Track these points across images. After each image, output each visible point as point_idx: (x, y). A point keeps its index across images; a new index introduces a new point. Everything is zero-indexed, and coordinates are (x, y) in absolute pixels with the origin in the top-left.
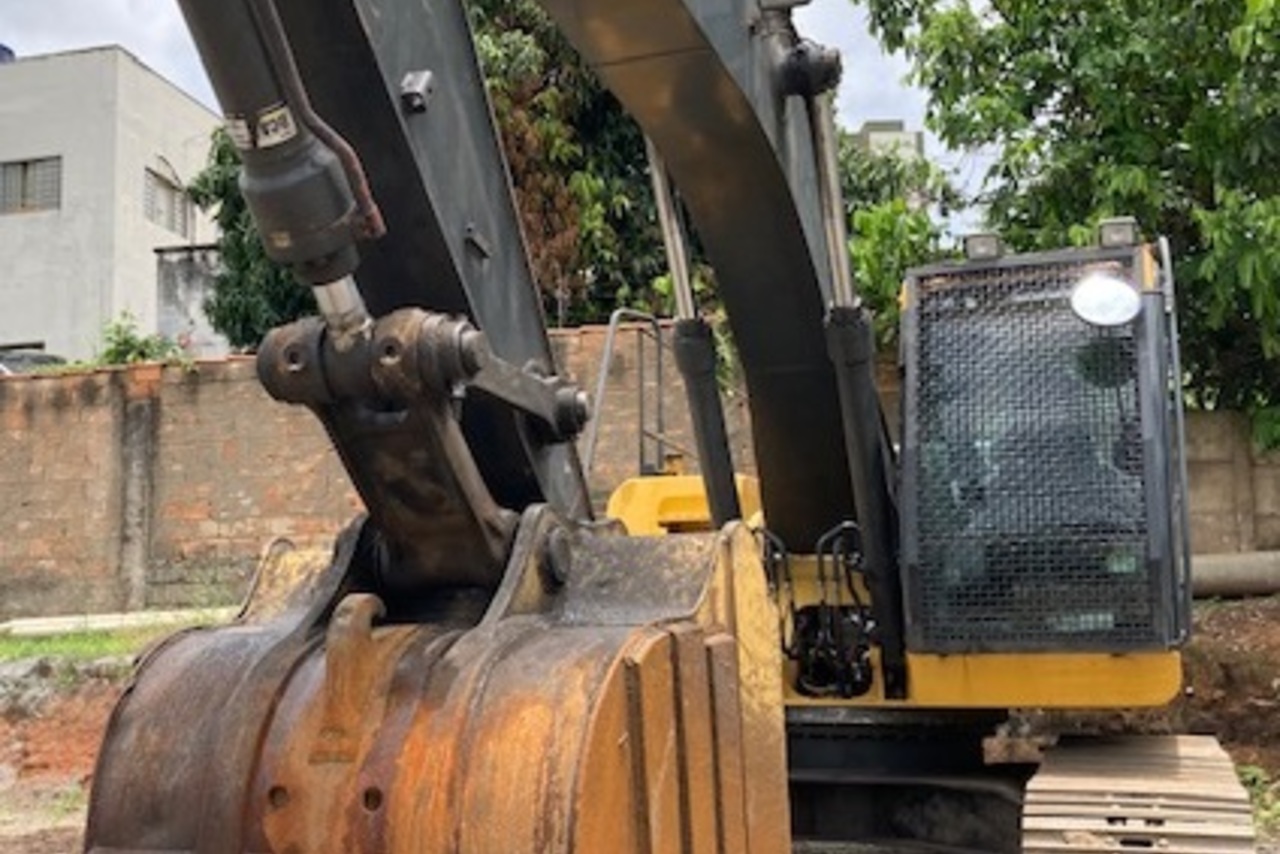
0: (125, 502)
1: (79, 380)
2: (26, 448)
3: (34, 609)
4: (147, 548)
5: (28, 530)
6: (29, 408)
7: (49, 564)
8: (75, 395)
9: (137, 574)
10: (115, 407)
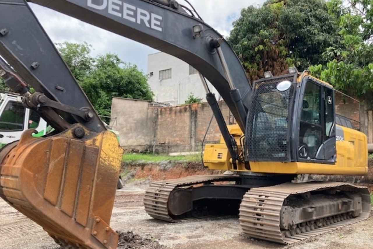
0: (191, 130)
1: (184, 107)
2: (175, 120)
3: (176, 151)
4: (195, 139)
5: (175, 136)
6: (176, 113)
7: (179, 142)
8: (183, 110)
9: (193, 144)
10: (190, 112)
